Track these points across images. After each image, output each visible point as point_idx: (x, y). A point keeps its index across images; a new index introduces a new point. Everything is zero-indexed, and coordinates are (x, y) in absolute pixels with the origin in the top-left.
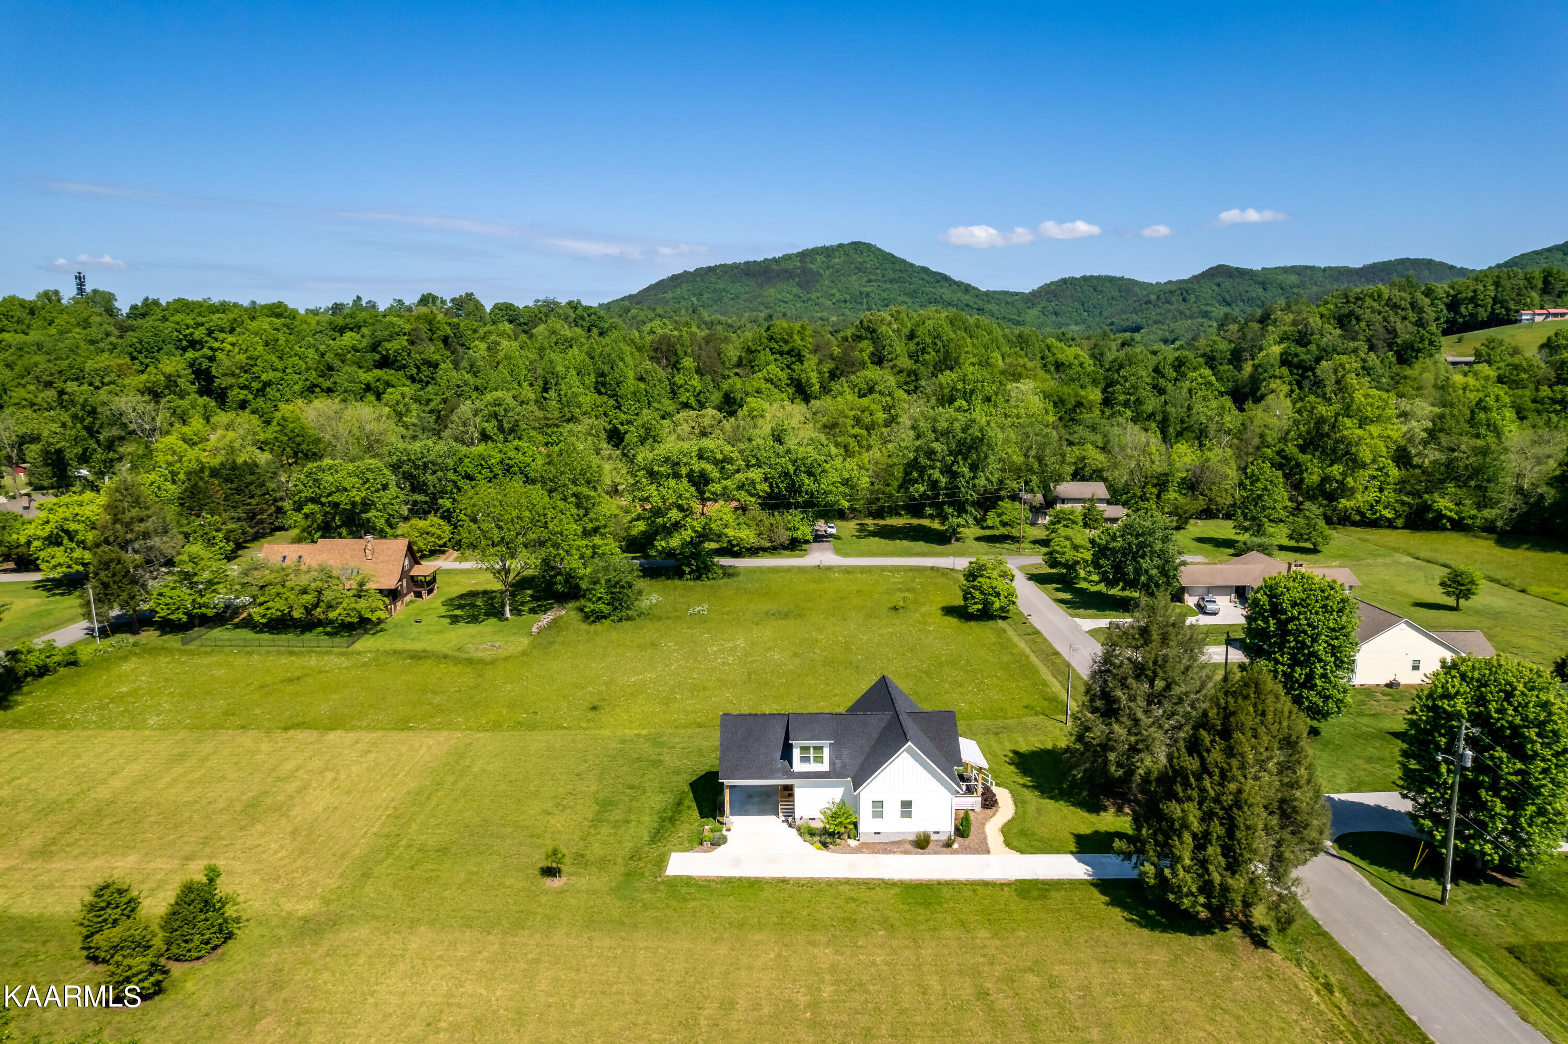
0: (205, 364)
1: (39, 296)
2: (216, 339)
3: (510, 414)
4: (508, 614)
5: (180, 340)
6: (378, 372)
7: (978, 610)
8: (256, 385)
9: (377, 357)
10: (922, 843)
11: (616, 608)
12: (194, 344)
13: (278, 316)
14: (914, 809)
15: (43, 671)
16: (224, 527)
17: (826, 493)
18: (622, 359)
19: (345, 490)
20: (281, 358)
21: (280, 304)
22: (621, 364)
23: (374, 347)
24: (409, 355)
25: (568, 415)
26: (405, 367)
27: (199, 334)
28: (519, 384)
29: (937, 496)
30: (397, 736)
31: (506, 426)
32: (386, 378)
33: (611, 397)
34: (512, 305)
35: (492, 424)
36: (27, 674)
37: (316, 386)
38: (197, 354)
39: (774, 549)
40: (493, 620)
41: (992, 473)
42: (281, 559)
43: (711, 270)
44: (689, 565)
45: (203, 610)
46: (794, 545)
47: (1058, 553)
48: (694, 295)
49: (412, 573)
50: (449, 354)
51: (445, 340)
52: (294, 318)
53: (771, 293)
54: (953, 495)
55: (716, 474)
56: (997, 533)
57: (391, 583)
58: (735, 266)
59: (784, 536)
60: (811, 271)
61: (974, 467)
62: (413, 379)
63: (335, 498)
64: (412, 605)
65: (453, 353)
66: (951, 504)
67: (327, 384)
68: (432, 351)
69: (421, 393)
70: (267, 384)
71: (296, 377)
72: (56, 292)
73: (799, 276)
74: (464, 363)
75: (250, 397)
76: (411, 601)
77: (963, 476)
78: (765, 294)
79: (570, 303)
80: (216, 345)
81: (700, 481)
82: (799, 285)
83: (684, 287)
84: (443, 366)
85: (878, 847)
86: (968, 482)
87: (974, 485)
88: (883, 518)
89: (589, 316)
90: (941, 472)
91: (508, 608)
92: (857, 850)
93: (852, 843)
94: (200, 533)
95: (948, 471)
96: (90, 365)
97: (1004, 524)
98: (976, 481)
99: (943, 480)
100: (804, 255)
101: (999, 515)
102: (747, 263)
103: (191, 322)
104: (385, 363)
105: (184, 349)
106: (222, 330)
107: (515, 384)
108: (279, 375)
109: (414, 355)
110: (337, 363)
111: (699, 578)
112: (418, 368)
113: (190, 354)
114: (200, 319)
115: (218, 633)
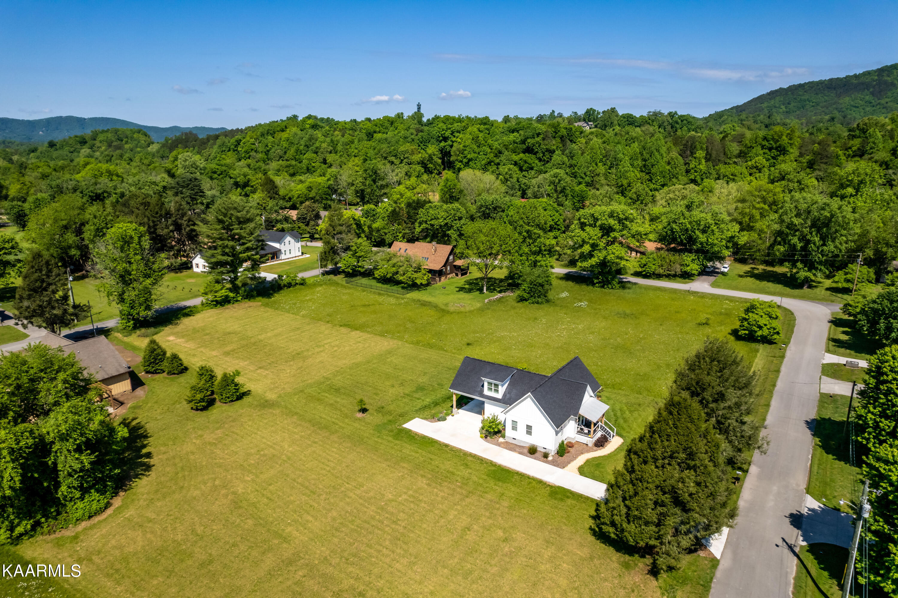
0: (448, 149)
1: (395, 116)
2: (454, 136)
3: (562, 182)
4: (485, 291)
5: (439, 137)
6: (522, 155)
7: (745, 334)
8: (465, 160)
9: (525, 147)
10: (532, 451)
11: (532, 296)
12: (445, 139)
13: (485, 124)
14: (533, 431)
15: (289, 285)
16: (403, 231)
17: (713, 245)
18: (658, 151)
19: (438, 218)
20: (479, 147)
21: (487, 118)
22: (656, 153)
23: (523, 142)
24: (539, 146)
25: (620, 184)
26: (537, 152)
27: (448, 134)
28: (596, 165)
29: (794, 255)
30: (379, 338)
31: (559, 189)
32: (525, 158)
33: (647, 173)
34: (632, 115)
35: (551, 188)
36: (285, 286)
37: (493, 162)
38: (446, 144)
39: (670, 277)
40: (478, 292)
41: (841, 244)
42: (398, 249)
43: (801, 86)
44: (598, 278)
45: (360, 269)
46: (686, 276)
47: (851, 306)
48: (783, 104)
49: (455, 264)
50: (561, 145)
51: (562, 138)
52: (492, 125)
53: (846, 100)
54: (806, 256)
55: (617, 227)
56: (840, 285)
57: (437, 267)
58: (821, 82)
59: (678, 269)
60: (886, 82)
61: (824, 239)
62: (540, 160)
63: (432, 222)
64: (452, 280)
65: (563, 146)
66: (802, 261)
67: (497, 161)
68: (554, 144)
69: (543, 167)
70: (470, 160)
71: (484, 157)
72: (402, 113)
73: (874, 87)
74: (567, 151)
75: (462, 166)
76: (452, 278)
77: (814, 244)
78: (841, 101)
79: (670, 114)
80: (454, 139)
81: (607, 230)
82: (872, 94)
83: (777, 98)
84: (557, 152)
85: (511, 446)
86: (818, 248)
87: (822, 251)
88: (773, 266)
89: (682, 121)
90: (799, 239)
91: (485, 288)
92: (499, 445)
93: (501, 440)
94: (391, 233)
95: (803, 238)
96: (402, 149)
97: (847, 281)
98: (825, 248)
99: (799, 245)
100: (881, 71)
101: (846, 274)
102: (831, 80)
103: (445, 127)
104: (529, 150)
105: (440, 142)
106: (459, 132)
107: (594, 164)
108: (476, 155)
109: (542, 146)
110: (503, 150)
111: (603, 287)
112: (544, 153)
113: (443, 144)
114: (450, 126)
115: (364, 281)
